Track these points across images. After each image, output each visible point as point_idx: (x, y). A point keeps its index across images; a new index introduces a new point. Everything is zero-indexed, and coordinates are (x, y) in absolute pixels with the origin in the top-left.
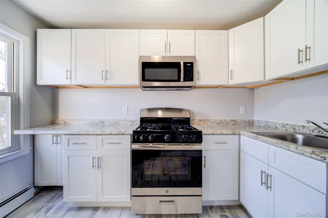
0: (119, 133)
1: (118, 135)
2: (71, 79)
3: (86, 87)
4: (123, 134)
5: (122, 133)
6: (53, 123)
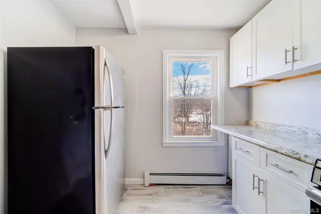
0: (291, 154)
1: (289, 156)
2: (252, 76)
3: (279, 81)
4: (299, 159)
5: (297, 156)
6: (247, 123)
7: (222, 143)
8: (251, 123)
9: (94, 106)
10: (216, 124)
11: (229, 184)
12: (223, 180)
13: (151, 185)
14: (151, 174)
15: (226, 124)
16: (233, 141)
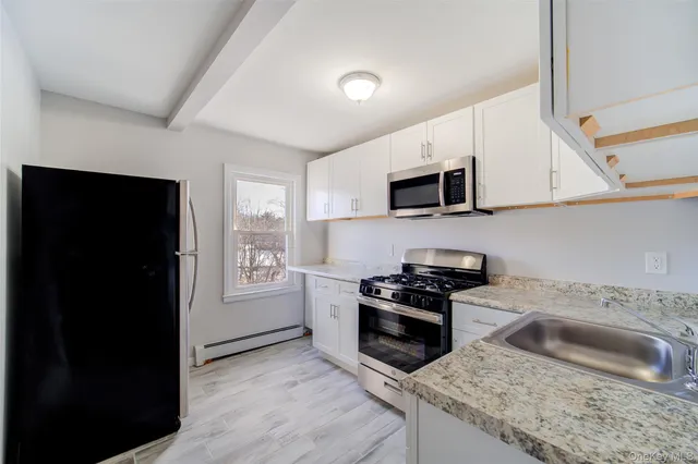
2: (328, 213)
6: (324, 262)
7: (298, 287)
8: (329, 260)
9: (178, 251)
10: (291, 264)
11: (308, 333)
12: (299, 332)
13: (207, 362)
14: (206, 347)
15: (303, 264)
16: (310, 282)
